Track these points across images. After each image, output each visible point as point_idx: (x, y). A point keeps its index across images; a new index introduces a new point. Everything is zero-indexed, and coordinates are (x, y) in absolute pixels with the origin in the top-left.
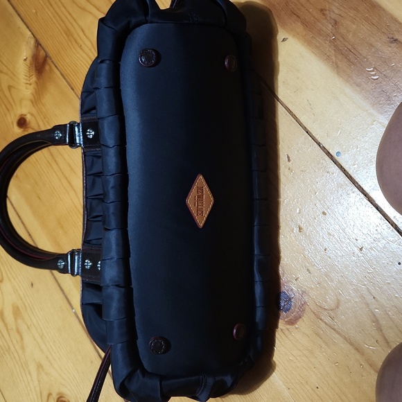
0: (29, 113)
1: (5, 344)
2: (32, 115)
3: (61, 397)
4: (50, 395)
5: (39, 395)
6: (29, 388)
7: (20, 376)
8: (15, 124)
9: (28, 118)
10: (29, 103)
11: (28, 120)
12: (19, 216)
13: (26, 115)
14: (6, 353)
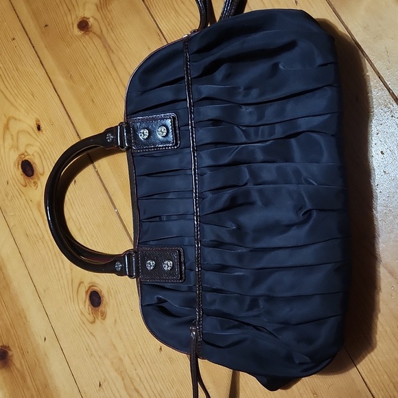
0: (93, 17)
1: (40, 233)
2: (95, 19)
3: (92, 286)
4: (81, 283)
5: (70, 281)
6: (60, 275)
7: (52, 264)
8: (75, 26)
9: (91, 21)
10: (93, 7)
11: (90, 24)
12: (69, 116)
13: (89, 18)
14: (40, 241)
